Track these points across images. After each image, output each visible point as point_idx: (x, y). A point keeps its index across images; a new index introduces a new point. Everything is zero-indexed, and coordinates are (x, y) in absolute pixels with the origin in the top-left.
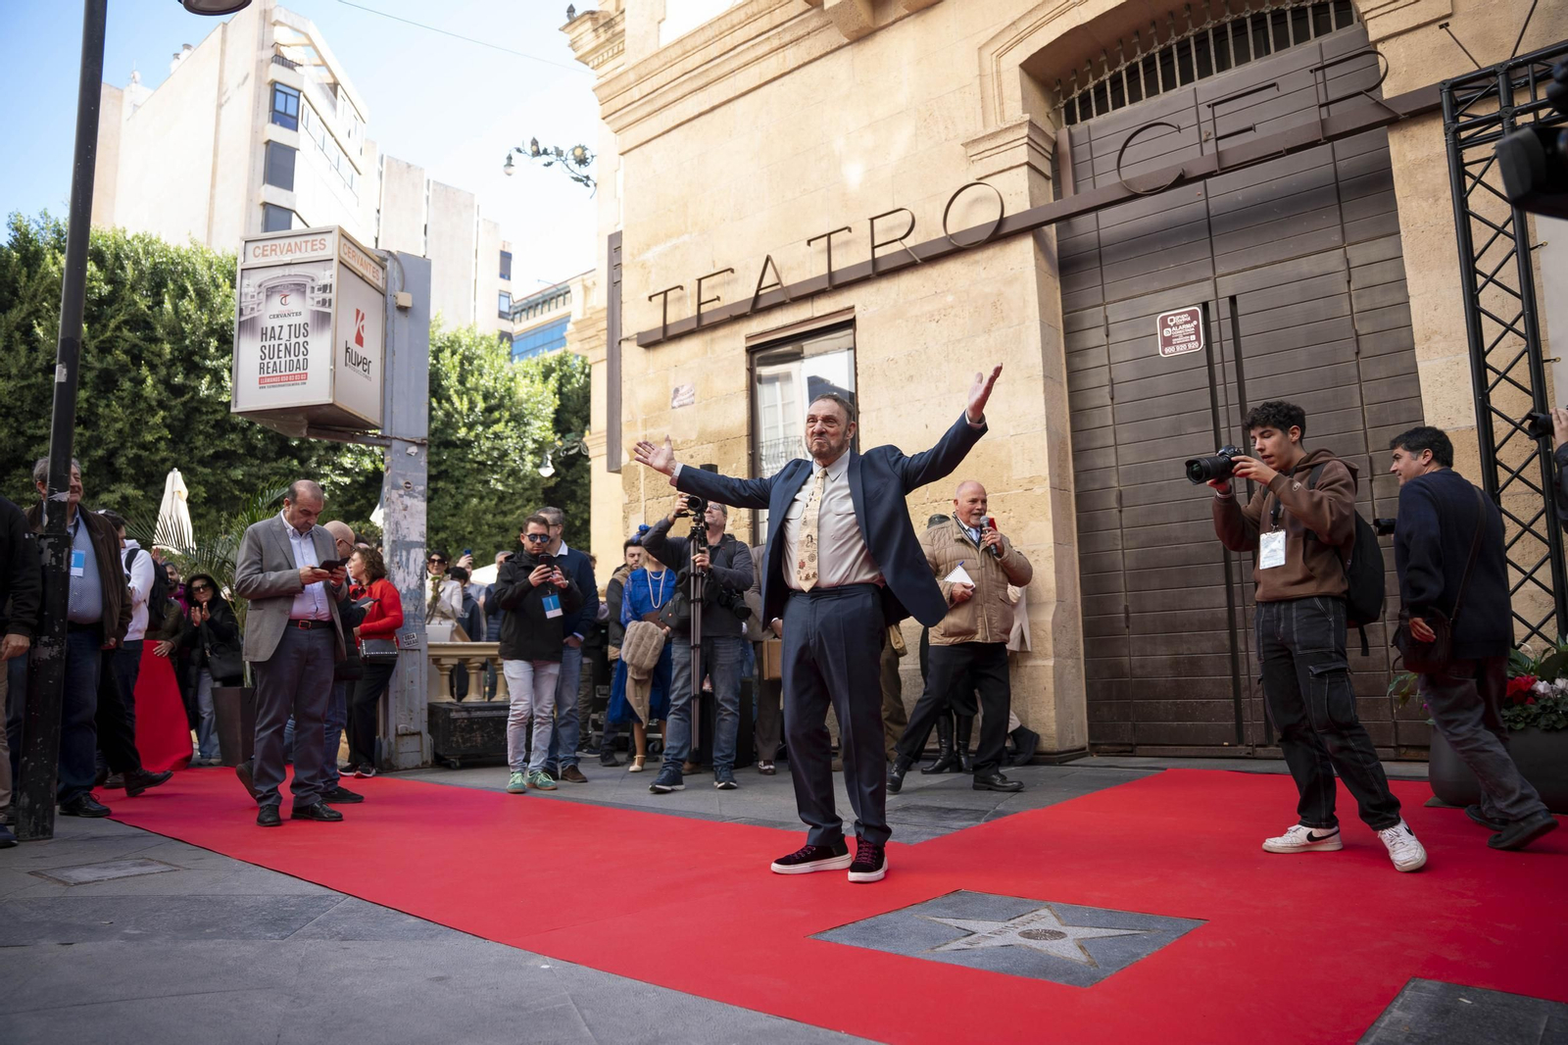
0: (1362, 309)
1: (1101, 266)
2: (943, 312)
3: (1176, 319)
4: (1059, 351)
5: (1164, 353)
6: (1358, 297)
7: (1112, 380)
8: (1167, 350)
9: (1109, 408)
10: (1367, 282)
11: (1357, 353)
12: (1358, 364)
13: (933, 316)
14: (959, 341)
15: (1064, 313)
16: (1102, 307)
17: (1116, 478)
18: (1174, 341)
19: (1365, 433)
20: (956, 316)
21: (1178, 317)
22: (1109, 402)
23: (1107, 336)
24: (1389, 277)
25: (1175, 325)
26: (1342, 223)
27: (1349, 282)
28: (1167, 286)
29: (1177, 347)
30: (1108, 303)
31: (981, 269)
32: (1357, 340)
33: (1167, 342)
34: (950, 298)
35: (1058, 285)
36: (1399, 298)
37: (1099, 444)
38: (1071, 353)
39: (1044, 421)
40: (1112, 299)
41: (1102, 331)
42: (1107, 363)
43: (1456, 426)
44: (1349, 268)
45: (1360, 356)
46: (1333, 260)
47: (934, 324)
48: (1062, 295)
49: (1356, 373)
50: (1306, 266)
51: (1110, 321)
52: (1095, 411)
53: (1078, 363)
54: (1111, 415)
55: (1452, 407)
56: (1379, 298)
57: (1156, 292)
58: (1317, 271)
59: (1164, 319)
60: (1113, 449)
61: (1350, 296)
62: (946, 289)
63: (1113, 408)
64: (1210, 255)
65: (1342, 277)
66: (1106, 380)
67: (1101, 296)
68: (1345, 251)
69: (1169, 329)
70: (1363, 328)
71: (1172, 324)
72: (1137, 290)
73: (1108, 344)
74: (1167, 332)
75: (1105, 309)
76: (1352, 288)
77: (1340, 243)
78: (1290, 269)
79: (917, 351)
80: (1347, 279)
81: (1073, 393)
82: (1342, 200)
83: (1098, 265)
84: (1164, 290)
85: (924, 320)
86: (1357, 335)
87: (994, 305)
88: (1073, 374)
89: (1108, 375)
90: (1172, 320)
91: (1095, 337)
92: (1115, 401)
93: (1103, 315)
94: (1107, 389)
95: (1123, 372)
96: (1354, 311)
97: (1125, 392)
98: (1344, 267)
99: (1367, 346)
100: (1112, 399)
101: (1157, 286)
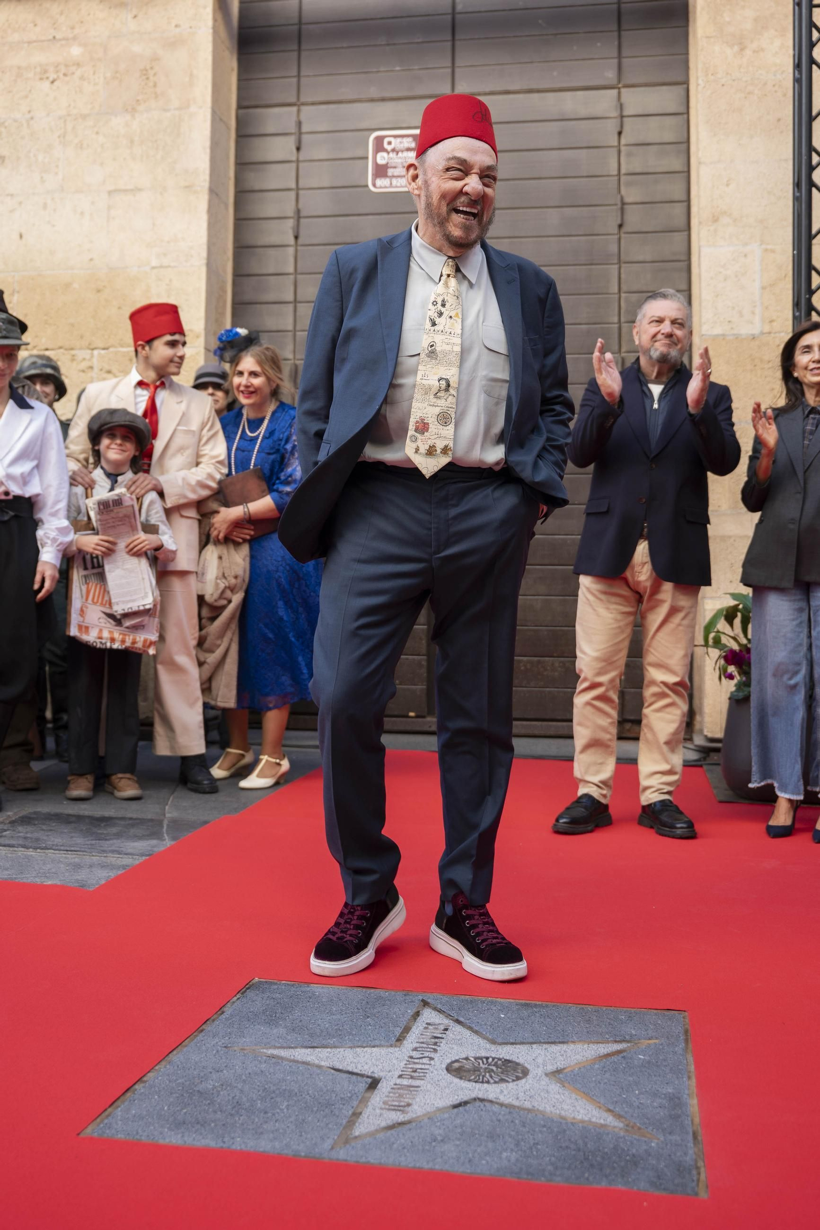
0: (632, 170)
1: (299, 50)
2: (63, 69)
3: (395, 143)
4: (228, 158)
5: (374, 185)
6: (629, 155)
7: (298, 211)
8: (379, 182)
9: (291, 251)
10: (641, 139)
11: (620, 226)
12: (619, 239)
13: (46, 71)
14: (84, 117)
15: (240, 107)
16: (295, 109)
17: (290, 347)
18: (390, 172)
19: (620, 329)
20: (82, 78)
21: (399, 140)
22: (292, 241)
23: (298, 149)
24: (669, 137)
25: (393, 150)
26: (620, 56)
27: (620, 133)
28: (388, 94)
29: (394, 181)
30: (303, 104)
31: (130, 16)
32: (622, 210)
33: (381, 171)
34: (76, 51)
35: (235, 64)
36: (676, 164)
37: (271, 297)
38: (243, 165)
39: (204, 254)
40: (310, 100)
41: (291, 142)
42: (293, 186)
43: (735, 332)
44: (622, 117)
45: (624, 229)
46: (604, 102)
47: (47, 84)
48: (239, 80)
49: (616, 250)
50: (572, 103)
51: (305, 128)
52: (271, 252)
53: (254, 180)
54: (292, 260)
55: (733, 308)
56: (652, 161)
57: (372, 100)
58: (583, 112)
59: (379, 141)
60: (290, 307)
61: (619, 152)
62: (71, 36)
63: (296, 251)
64: (450, 64)
65: (611, 126)
66: (290, 210)
67: (294, 92)
68: (619, 93)
69: (385, 154)
70: (631, 195)
71: (389, 148)
72: (346, 92)
73: (298, 161)
74: (382, 158)
75: (299, 111)
76: (623, 141)
77: (615, 82)
78: (551, 103)
79: (15, 121)
80: (618, 129)
81: (241, 222)
82: (624, 26)
83: (295, 47)
84: (383, 100)
85: (31, 75)
86: (623, 204)
87: (145, 73)
88: (243, 194)
89: (293, 203)
90: (390, 143)
91: (281, 148)
92: (300, 241)
93: (294, 118)
94: (291, 223)
95: (314, 203)
96: (623, 171)
97: (314, 231)
98: (615, 114)
99: (634, 219)
100: (296, 238)
101: (374, 92)
